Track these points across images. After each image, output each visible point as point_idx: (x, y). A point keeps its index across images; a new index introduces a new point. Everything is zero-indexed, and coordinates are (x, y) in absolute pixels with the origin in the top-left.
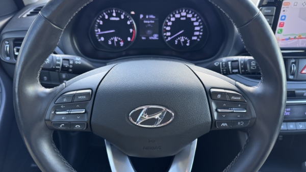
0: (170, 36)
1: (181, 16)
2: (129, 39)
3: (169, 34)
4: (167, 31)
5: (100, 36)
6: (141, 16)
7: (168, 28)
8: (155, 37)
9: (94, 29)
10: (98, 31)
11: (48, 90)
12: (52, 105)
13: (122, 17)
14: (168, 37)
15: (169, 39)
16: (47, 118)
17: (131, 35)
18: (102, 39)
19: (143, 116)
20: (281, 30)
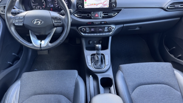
2: (43, 7)
3: (57, 5)
4: (56, 4)
5: (33, 6)
7: (56, 3)
8: (52, 6)
9: (31, 4)
10: (32, 4)
11: (13, 16)
12: (15, 19)
14: (56, 6)
15: (57, 6)
16: (13, 23)
17: (44, 5)
18: (34, 7)
19: (35, 22)
20: (86, 2)
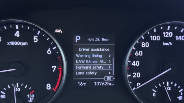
0: (141, 80)
1: (164, 39)
6: (78, 38)
13: (36, 39)
14: (135, 81)
17: (54, 78)
